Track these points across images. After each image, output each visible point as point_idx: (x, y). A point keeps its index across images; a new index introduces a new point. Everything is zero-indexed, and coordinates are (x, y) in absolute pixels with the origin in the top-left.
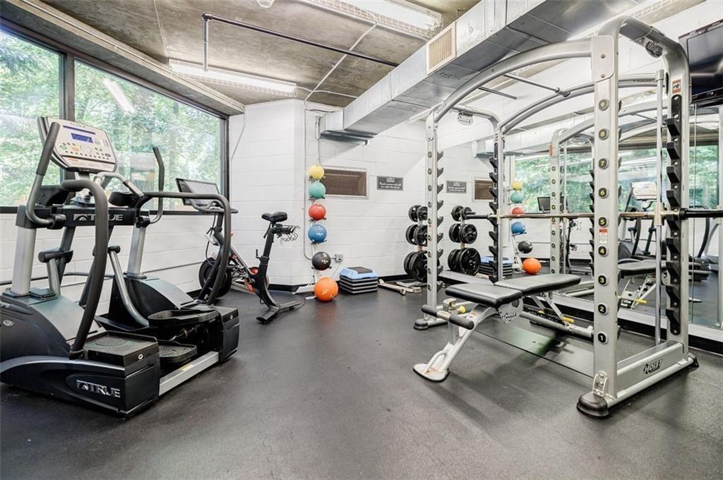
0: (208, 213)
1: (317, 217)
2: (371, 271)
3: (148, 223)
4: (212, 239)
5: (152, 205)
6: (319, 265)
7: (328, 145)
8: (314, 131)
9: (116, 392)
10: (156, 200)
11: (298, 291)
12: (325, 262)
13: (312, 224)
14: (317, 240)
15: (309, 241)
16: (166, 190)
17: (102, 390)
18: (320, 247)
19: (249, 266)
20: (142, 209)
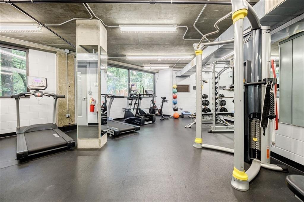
0: (151, 97)
1: (175, 98)
2: (189, 112)
3: (142, 99)
4: (152, 103)
5: (142, 96)
6: (175, 110)
7: (178, 79)
8: (175, 75)
9: (140, 122)
10: (143, 95)
11: (171, 116)
12: (176, 109)
13: (174, 99)
14: (175, 104)
15: (173, 104)
16: (144, 93)
17: (138, 121)
18: (176, 105)
19: (159, 109)
20: (141, 97)
